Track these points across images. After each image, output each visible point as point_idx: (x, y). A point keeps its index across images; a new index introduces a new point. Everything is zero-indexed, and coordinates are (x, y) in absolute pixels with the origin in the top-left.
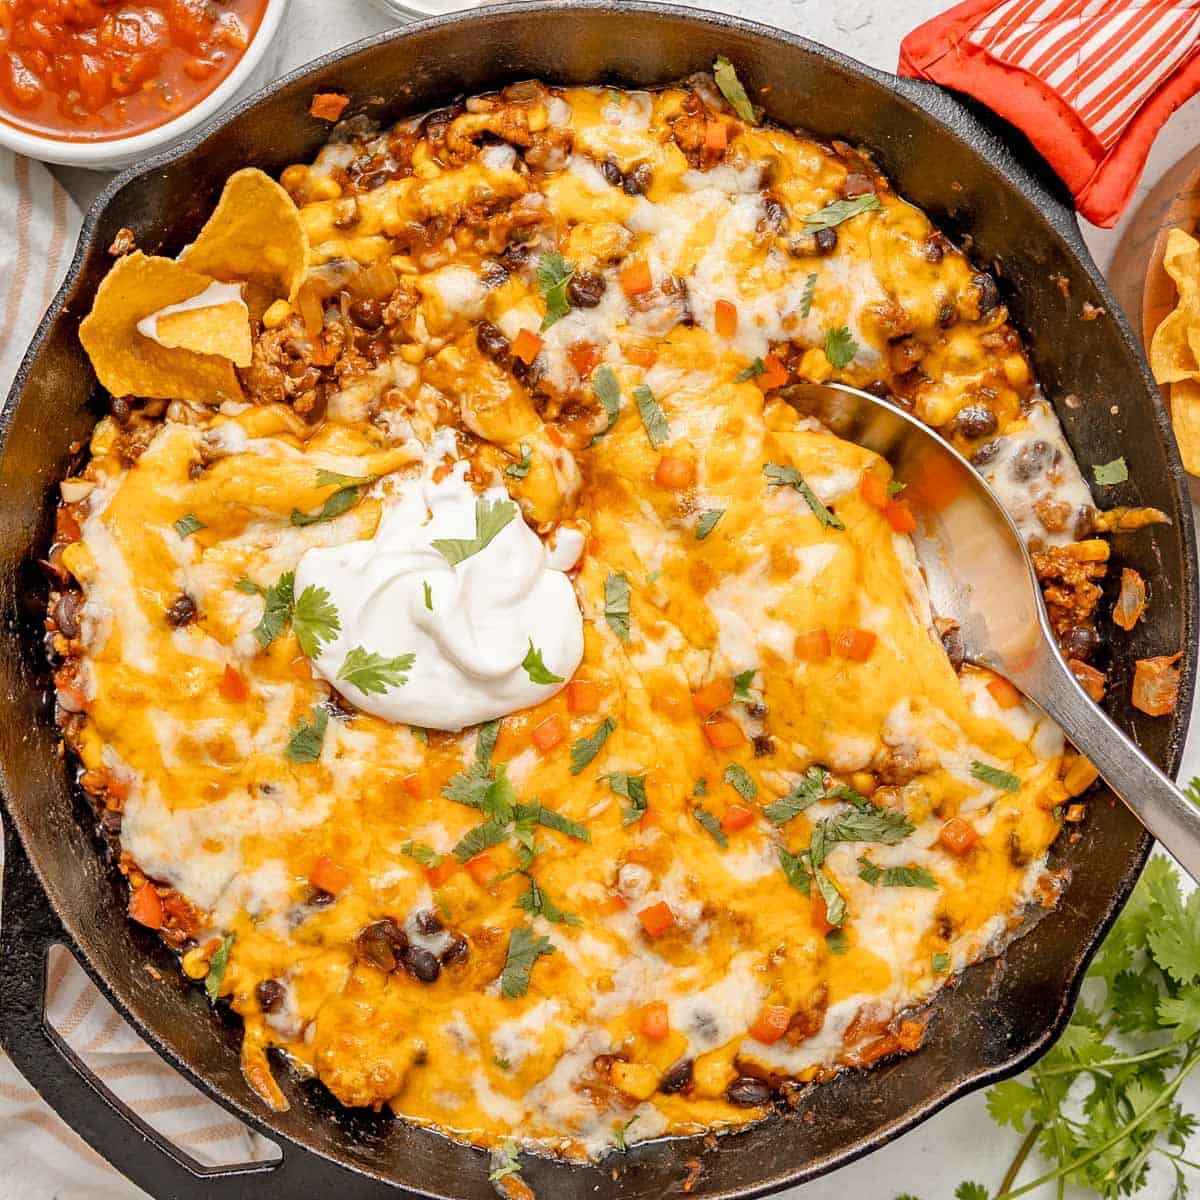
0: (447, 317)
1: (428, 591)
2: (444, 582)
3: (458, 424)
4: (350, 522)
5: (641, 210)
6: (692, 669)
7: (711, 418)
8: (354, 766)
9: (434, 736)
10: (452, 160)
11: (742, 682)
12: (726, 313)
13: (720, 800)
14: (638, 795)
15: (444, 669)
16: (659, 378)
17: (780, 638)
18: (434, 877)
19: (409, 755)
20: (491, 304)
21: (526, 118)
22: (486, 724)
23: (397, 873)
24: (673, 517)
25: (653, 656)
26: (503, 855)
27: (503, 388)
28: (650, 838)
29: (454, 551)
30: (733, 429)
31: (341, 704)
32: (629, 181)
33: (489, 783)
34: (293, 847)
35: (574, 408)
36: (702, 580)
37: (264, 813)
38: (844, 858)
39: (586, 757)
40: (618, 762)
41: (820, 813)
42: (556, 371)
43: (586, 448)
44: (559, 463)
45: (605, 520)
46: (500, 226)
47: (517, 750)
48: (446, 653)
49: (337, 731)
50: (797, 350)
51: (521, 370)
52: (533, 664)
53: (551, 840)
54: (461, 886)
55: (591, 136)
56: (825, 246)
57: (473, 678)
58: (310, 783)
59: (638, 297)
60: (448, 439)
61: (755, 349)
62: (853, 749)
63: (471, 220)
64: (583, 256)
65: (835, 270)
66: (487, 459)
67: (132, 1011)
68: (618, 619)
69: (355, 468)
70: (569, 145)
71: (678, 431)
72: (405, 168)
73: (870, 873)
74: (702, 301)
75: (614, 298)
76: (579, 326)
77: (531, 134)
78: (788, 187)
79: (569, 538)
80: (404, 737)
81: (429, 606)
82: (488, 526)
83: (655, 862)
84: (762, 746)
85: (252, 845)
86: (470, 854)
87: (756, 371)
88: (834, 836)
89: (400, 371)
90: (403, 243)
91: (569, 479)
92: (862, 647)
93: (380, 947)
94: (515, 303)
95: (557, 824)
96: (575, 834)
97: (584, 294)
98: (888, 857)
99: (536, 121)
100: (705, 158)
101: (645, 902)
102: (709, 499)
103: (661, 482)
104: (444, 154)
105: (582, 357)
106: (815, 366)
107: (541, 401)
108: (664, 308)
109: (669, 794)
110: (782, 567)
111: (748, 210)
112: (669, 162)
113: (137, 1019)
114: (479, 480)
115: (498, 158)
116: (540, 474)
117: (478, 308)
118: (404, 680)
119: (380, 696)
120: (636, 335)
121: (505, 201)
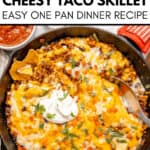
3: (61, 83)
4: (46, 97)
5: (84, 53)
6: (93, 114)
7: (95, 81)
8: (48, 130)
9: (59, 125)
10: (59, 47)
11: (100, 116)
12: (96, 67)
13: (98, 132)
14: (86, 132)
16: (87, 76)
17: (105, 110)
18: (59, 144)
19: (56, 127)
22: (66, 123)
23: (54, 144)
24: (90, 94)
25: (88, 113)
26: (69, 141)
27: (66, 77)
28: (88, 138)
29: (61, 100)
30: (97, 82)
31: (46, 121)
32: (82, 50)
34: (40, 141)
35: (76, 80)
36: (94, 102)
37: (36, 136)
38: (114, 140)
39: (79, 127)
40: (84, 127)
41: (111, 133)
42: (73, 75)
43: (78, 85)
45: (81, 95)
48: (61, 113)
49: (46, 125)
50: (105, 71)
51: (69, 75)
52: (72, 114)
53: (75, 138)
54: (63, 145)
55: (77, 44)
56: (109, 57)
57: (64, 116)
58: (42, 132)
59: (84, 65)
60: (59, 85)
61: (99, 71)
62: (115, 124)
63: (62, 55)
64: (76, 60)
65: (110, 61)
66: (65, 87)
68: (83, 108)
69: (47, 89)
70: (74, 45)
71: (90, 83)
72: (52, 49)
73: (118, 141)
74: (93, 66)
75: (81, 66)
76: (76, 69)
78: (103, 50)
79: (76, 98)
82: (65, 96)
83: (89, 141)
84: (103, 125)
85: (35, 141)
86: (64, 140)
87: (100, 74)
88: (113, 136)
89: (53, 76)
90: (52, 59)
91: (76, 89)
92: (116, 111)
94: (68, 66)
95: (75, 136)
96: (78, 137)
97: (77, 65)
98: (120, 139)
99: (69, 42)
100: (92, 46)
101: (88, 146)
102: (94, 92)
103: (88, 90)
105: (77, 73)
106: (108, 73)
107: (72, 79)
108: (88, 66)
109: (91, 131)
110: (105, 100)
111: (98, 53)
112: (87, 47)
114: (64, 90)
115: (65, 47)
116: (72, 89)
118: (54, 117)
120: (85, 69)
121: (66, 53)
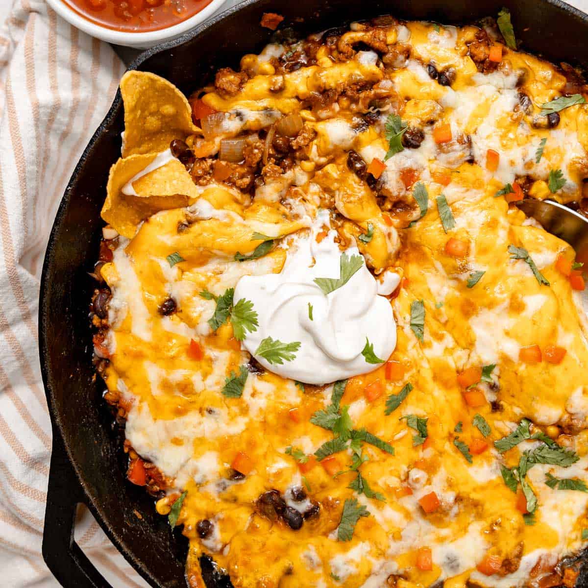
0: (331, 147)
1: (311, 309)
2: (320, 304)
3: (333, 208)
4: (268, 262)
5: (448, 94)
6: (459, 359)
7: (480, 217)
8: (260, 402)
9: (309, 388)
10: (340, 57)
11: (487, 370)
12: (493, 156)
13: (470, 435)
14: (422, 429)
15: (317, 353)
16: (451, 192)
17: (512, 348)
18: (303, 468)
19: (293, 397)
20: (357, 143)
21: (385, 36)
22: (339, 382)
23: (281, 464)
24: (454, 273)
25: (436, 350)
26: (343, 457)
27: (360, 190)
28: (427, 454)
29: (327, 286)
30: (492, 225)
31: (255, 366)
32: (443, 77)
33: (336, 417)
34: (223, 445)
35: (400, 205)
36: (468, 309)
37: (208, 426)
38: (537, 473)
39: (394, 404)
40: (412, 409)
41: (525, 446)
42: (392, 184)
43: (406, 228)
44: (389, 235)
45: (413, 270)
46: (365, 98)
47: (355, 398)
48: (318, 345)
49: (252, 381)
50: (530, 180)
51: (372, 182)
52: (368, 352)
53: (371, 451)
54: (318, 474)
55: (421, 49)
56: (553, 123)
57: (332, 360)
58: (235, 409)
59: (442, 144)
60: (325, 216)
61: (507, 178)
62: (548, 413)
63: (349, 93)
64: (412, 119)
65: (556, 137)
66: (348, 230)
67: (123, 545)
68: (418, 328)
69: (272, 231)
70: (408, 54)
71: (460, 223)
72: (312, 60)
73: (551, 482)
74: (480, 150)
75: (429, 144)
76: (407, 158)
77: (387, 45)
78: (533, 87)
79: (391, 278)
80: (291, 387)
81: (311, 317)
82: (347, 271)
83: (431, 468)
84: (496, 407)
85: (200, 442)
86: (324, 456)
87: (506, 191)
88: (532, 459)
89: (299, 174)
90: (308, 103)
91: (394, 244)
92: (558, 356)
93: (270, 508)
94: (371, 142)
95: (376, 442)
96: (386, 448)
97: (413, 140)
98: (562, 473)
99: (391, 39)
100: (487, 66)
101: (422, 492)
102: (475, 265)
103: (448, 251)
104: (335, 53)
105: (408, 176)
106: (540, 190)
107: (381, 199)
108: (458, 151)
109: (441, 429)
110: (516, 307)
111: (510, 98)
112: (465, 67)
113: (126, 550)
114: (343, 242)
115: (367, 59)
116: (378, 241)
117: (349, 143)
118: (294, 357)
119: (278, 365)
120: (440, 166)
121: (370, 83)
